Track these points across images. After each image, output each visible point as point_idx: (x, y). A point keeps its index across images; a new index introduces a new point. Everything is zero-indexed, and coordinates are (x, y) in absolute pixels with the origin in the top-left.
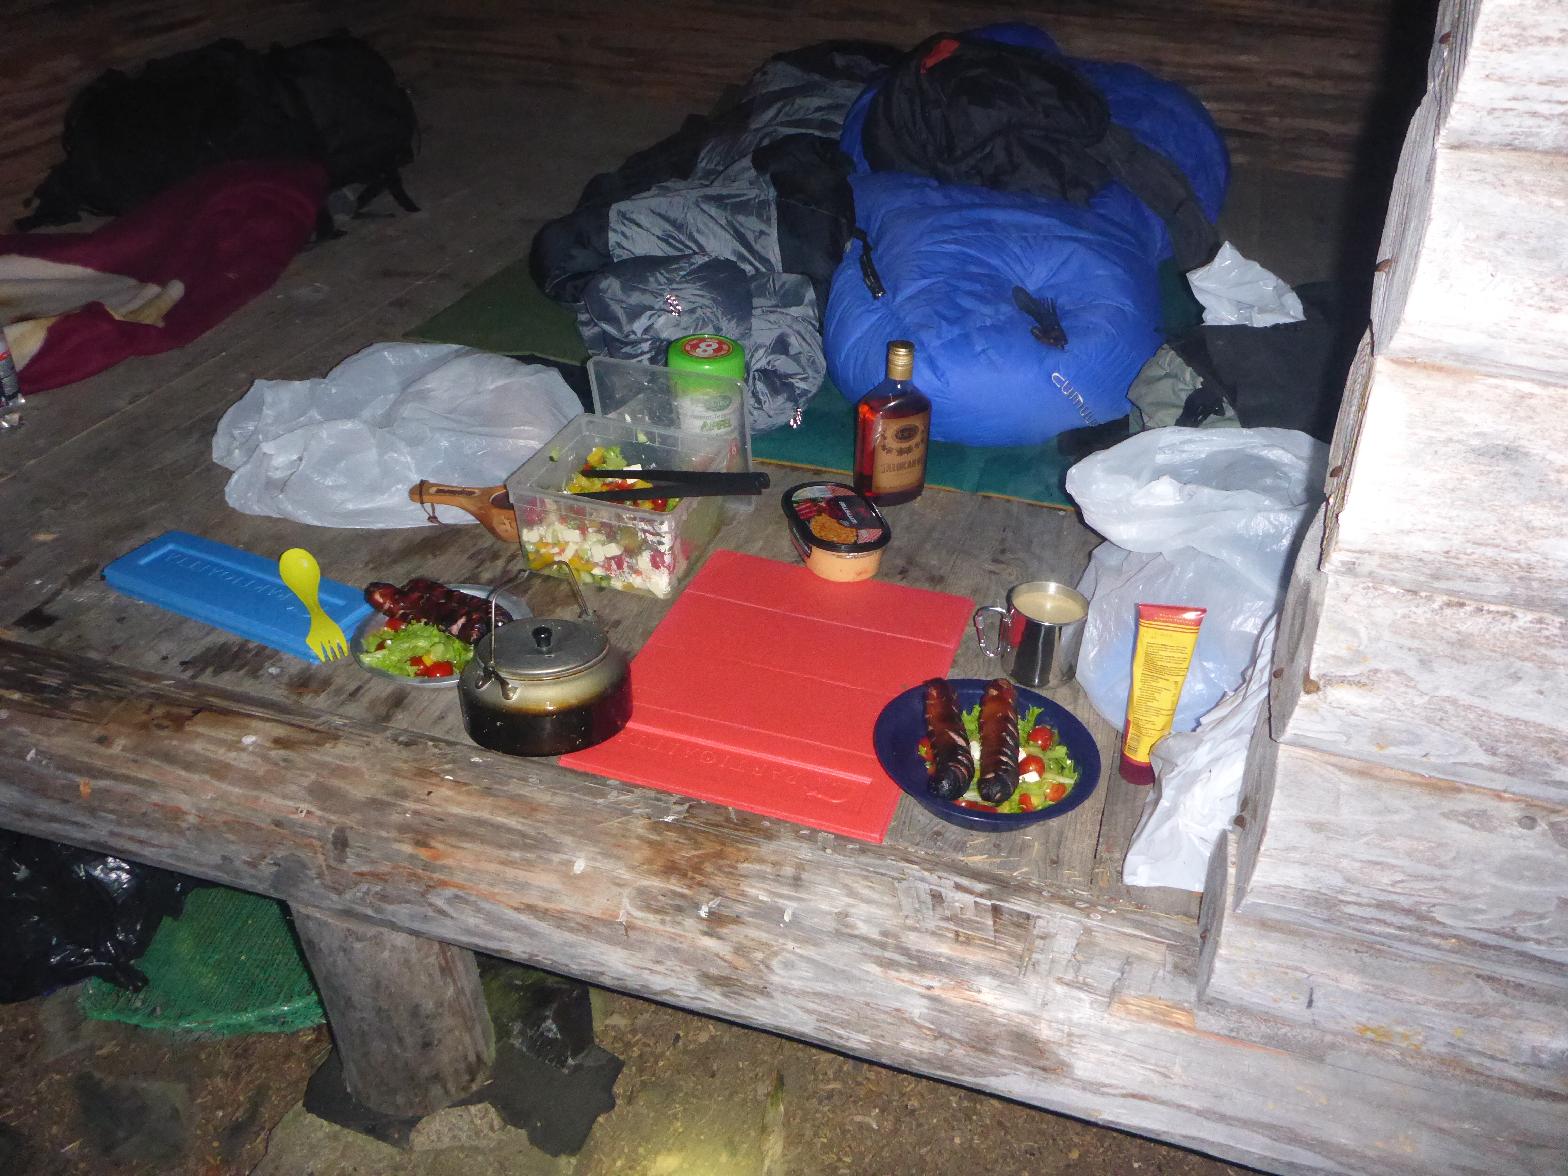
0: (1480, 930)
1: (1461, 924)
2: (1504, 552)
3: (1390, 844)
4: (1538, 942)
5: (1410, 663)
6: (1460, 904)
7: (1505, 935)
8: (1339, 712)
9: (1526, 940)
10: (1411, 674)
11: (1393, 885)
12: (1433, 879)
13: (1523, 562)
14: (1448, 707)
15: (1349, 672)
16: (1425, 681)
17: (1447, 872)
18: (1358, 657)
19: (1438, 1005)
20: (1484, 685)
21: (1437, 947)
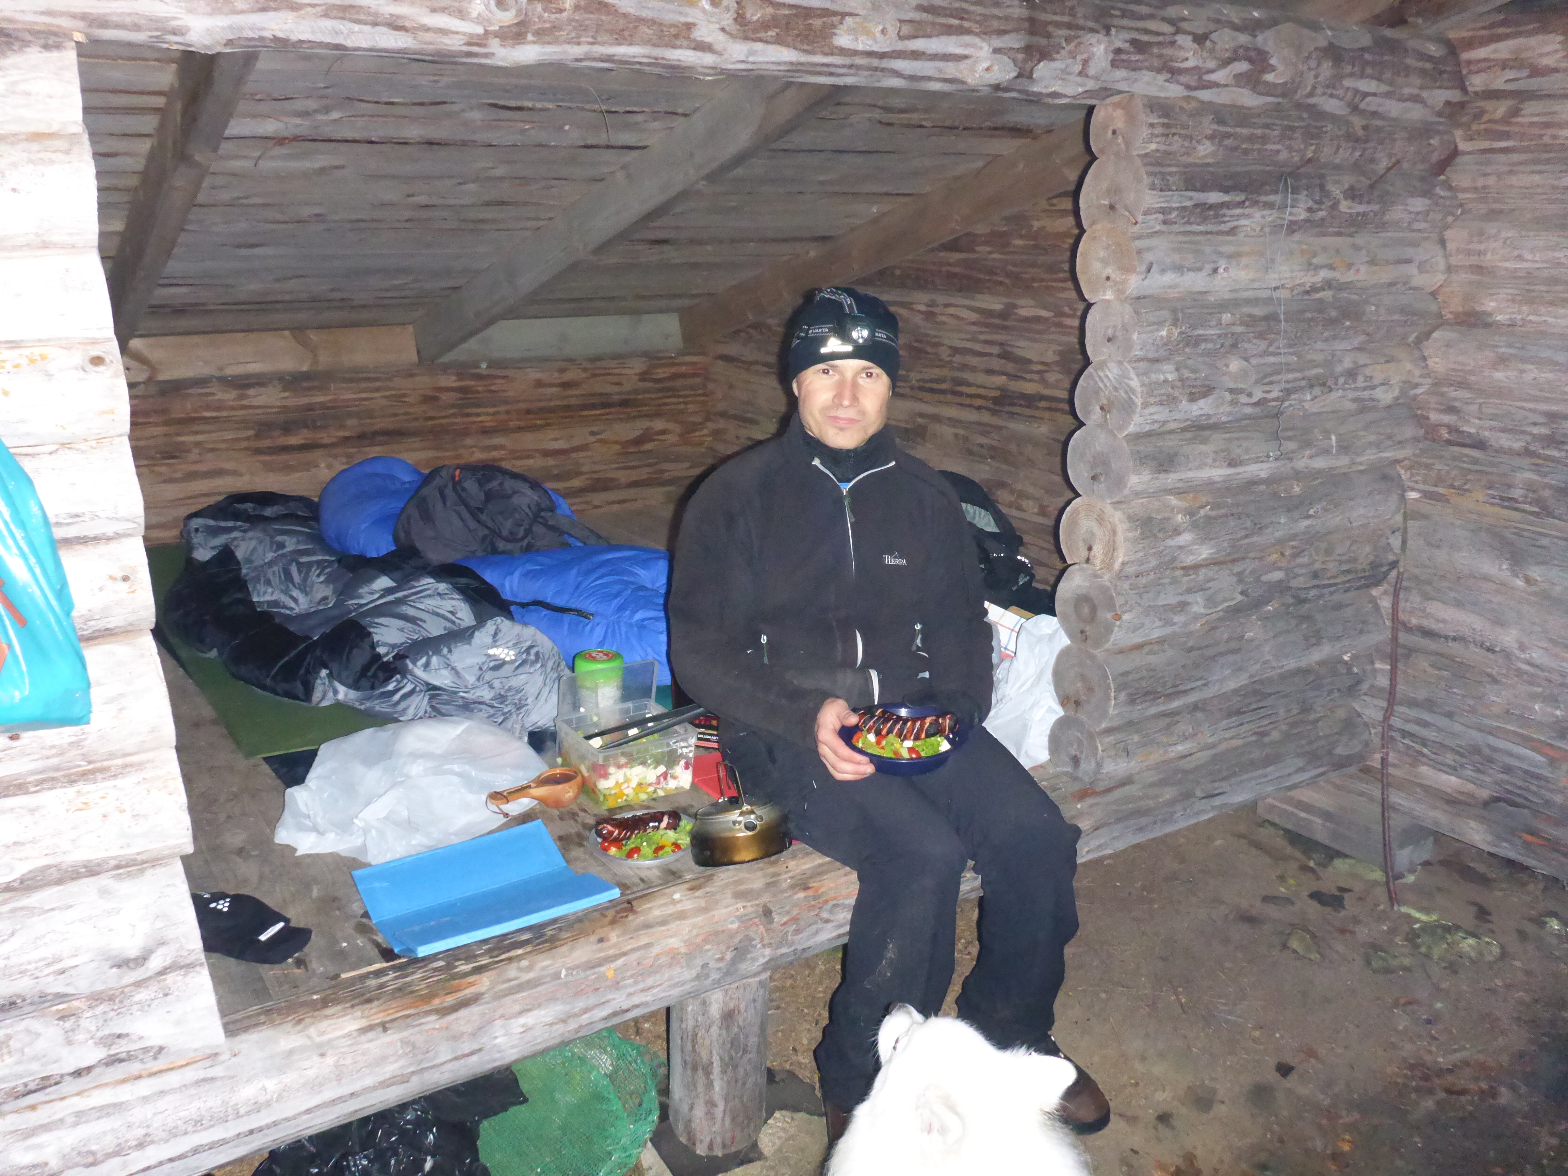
14: (1149, 609)
16: (1142, 603)
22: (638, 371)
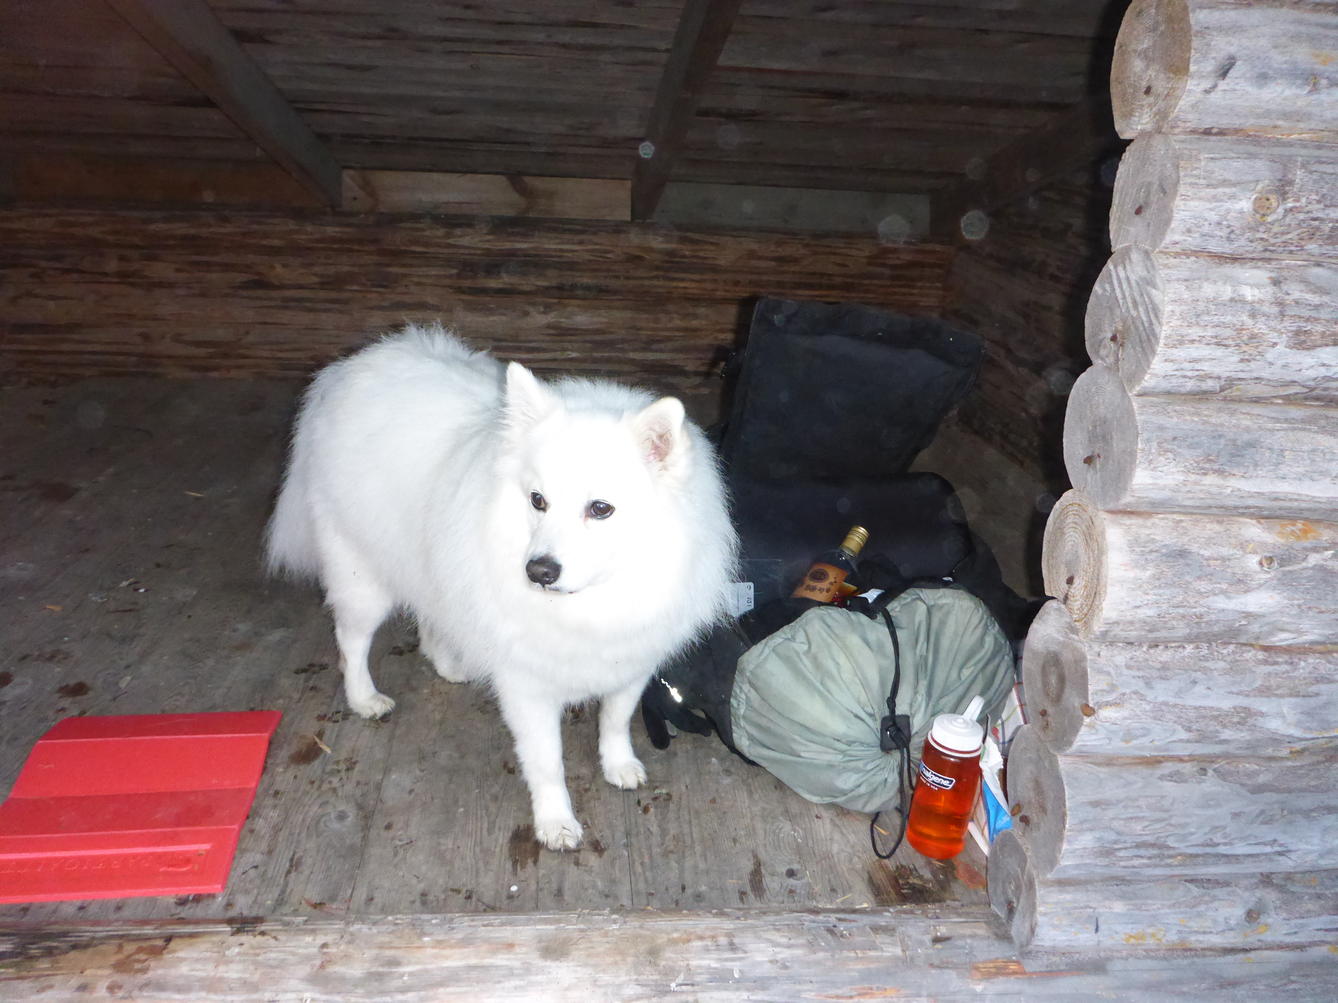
0: (1193, 846)
1: (1182, 845)
2: (1188, 609)
3: (1137, 803)
4: (1225, 844)
5: (1139, 685)
6: (1181, 832)
7: (1208, 845)
8: (1107, 725)
9: (1218, 844)
10: (1142, 692)
11: (1143, 830)
12: (1164, 820)
13: (1198, 613)
14: (1164, 708)
15: (1110, 698)
16: (1150, 696)
17: (1171, 813)
18: (1113, 688)
19: (1170, 907)
20: (1180, 691)
21: (1170, 866)
22: (867, 253)
